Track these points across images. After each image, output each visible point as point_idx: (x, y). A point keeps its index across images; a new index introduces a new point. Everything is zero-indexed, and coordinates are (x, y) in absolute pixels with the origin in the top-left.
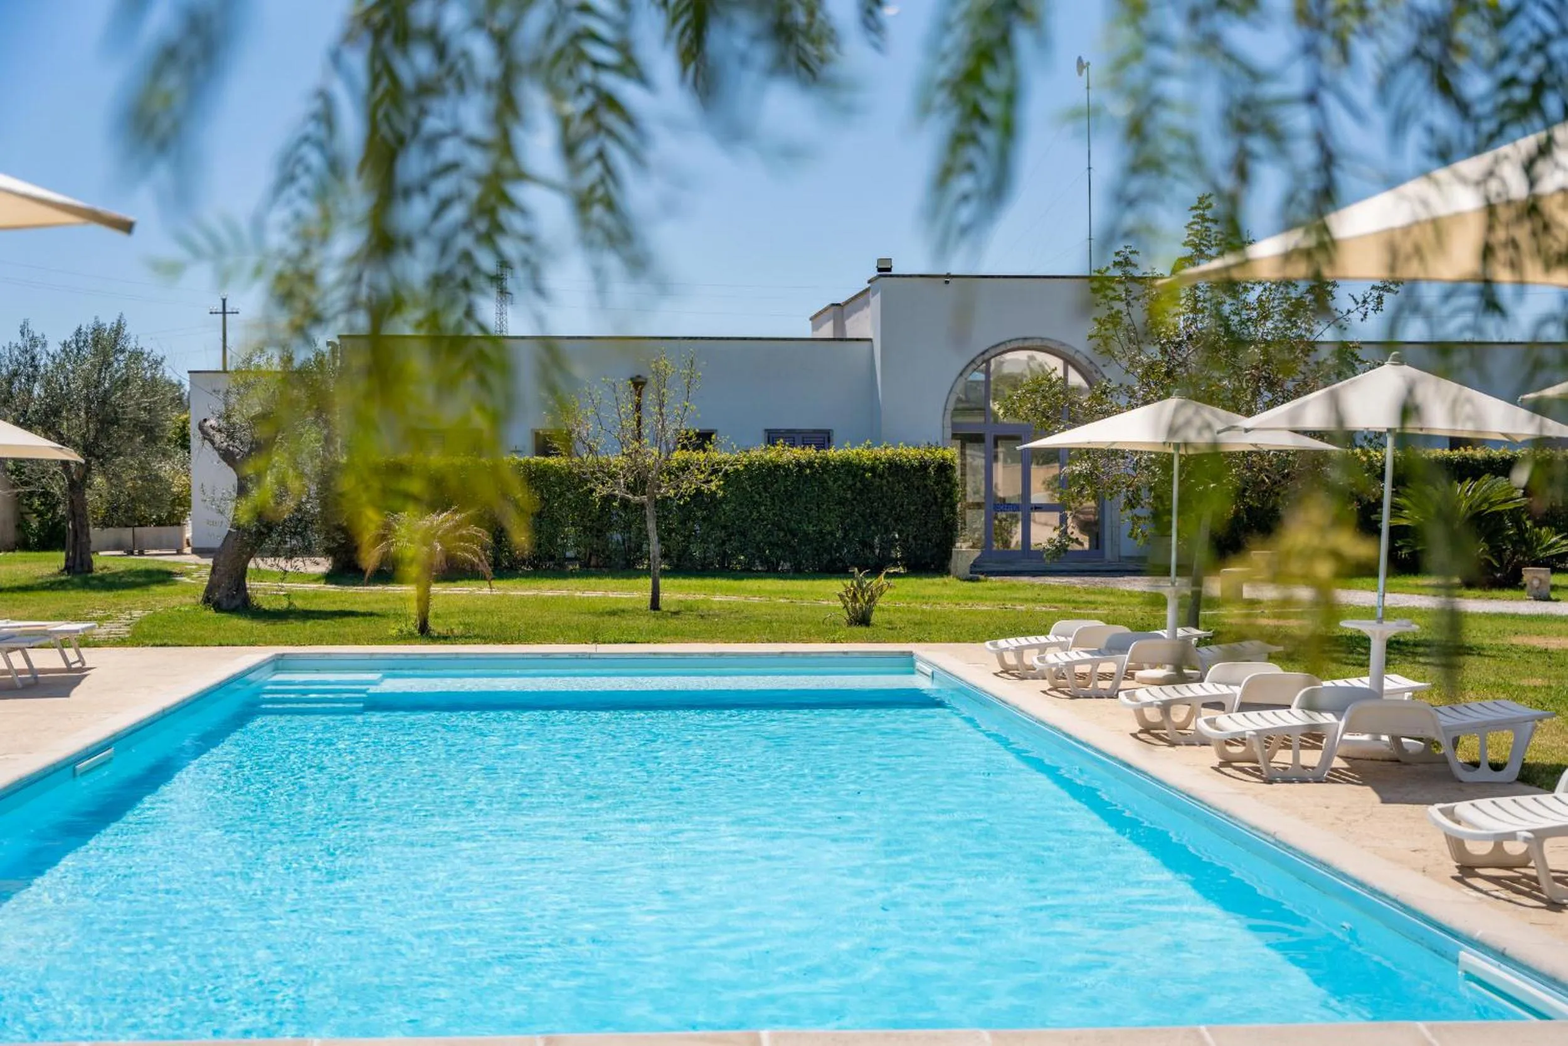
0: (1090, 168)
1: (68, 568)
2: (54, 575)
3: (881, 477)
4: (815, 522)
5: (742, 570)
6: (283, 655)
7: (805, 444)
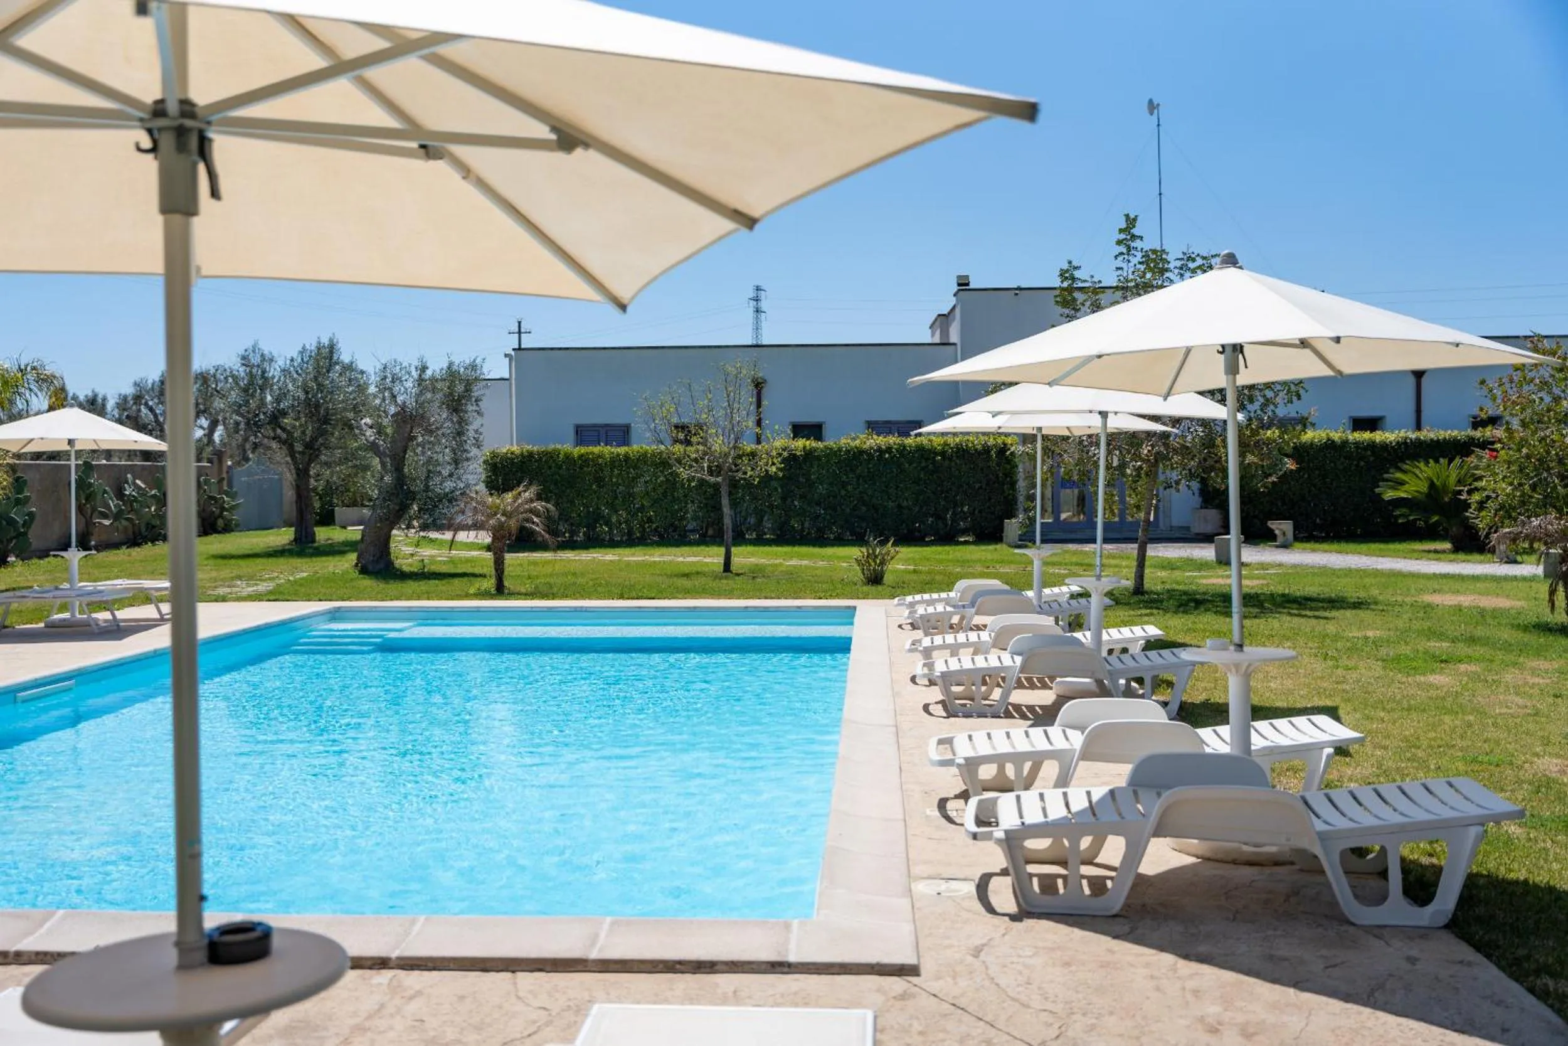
0: (1160, 194)
1: (296, 540)
2: (285, 545)
3: (950, 459)
4: (894, 499)
5: (835, 539)
6: (339, 608)
7: (890, 432)
